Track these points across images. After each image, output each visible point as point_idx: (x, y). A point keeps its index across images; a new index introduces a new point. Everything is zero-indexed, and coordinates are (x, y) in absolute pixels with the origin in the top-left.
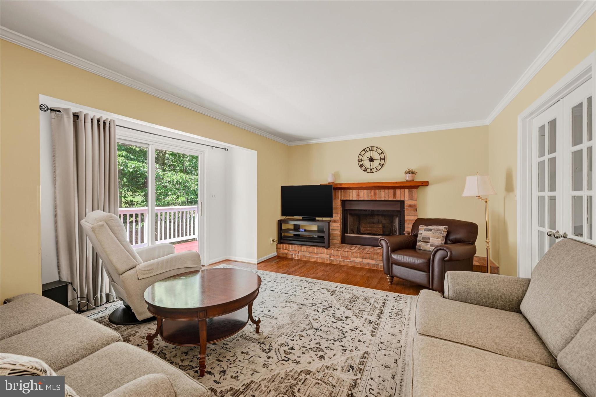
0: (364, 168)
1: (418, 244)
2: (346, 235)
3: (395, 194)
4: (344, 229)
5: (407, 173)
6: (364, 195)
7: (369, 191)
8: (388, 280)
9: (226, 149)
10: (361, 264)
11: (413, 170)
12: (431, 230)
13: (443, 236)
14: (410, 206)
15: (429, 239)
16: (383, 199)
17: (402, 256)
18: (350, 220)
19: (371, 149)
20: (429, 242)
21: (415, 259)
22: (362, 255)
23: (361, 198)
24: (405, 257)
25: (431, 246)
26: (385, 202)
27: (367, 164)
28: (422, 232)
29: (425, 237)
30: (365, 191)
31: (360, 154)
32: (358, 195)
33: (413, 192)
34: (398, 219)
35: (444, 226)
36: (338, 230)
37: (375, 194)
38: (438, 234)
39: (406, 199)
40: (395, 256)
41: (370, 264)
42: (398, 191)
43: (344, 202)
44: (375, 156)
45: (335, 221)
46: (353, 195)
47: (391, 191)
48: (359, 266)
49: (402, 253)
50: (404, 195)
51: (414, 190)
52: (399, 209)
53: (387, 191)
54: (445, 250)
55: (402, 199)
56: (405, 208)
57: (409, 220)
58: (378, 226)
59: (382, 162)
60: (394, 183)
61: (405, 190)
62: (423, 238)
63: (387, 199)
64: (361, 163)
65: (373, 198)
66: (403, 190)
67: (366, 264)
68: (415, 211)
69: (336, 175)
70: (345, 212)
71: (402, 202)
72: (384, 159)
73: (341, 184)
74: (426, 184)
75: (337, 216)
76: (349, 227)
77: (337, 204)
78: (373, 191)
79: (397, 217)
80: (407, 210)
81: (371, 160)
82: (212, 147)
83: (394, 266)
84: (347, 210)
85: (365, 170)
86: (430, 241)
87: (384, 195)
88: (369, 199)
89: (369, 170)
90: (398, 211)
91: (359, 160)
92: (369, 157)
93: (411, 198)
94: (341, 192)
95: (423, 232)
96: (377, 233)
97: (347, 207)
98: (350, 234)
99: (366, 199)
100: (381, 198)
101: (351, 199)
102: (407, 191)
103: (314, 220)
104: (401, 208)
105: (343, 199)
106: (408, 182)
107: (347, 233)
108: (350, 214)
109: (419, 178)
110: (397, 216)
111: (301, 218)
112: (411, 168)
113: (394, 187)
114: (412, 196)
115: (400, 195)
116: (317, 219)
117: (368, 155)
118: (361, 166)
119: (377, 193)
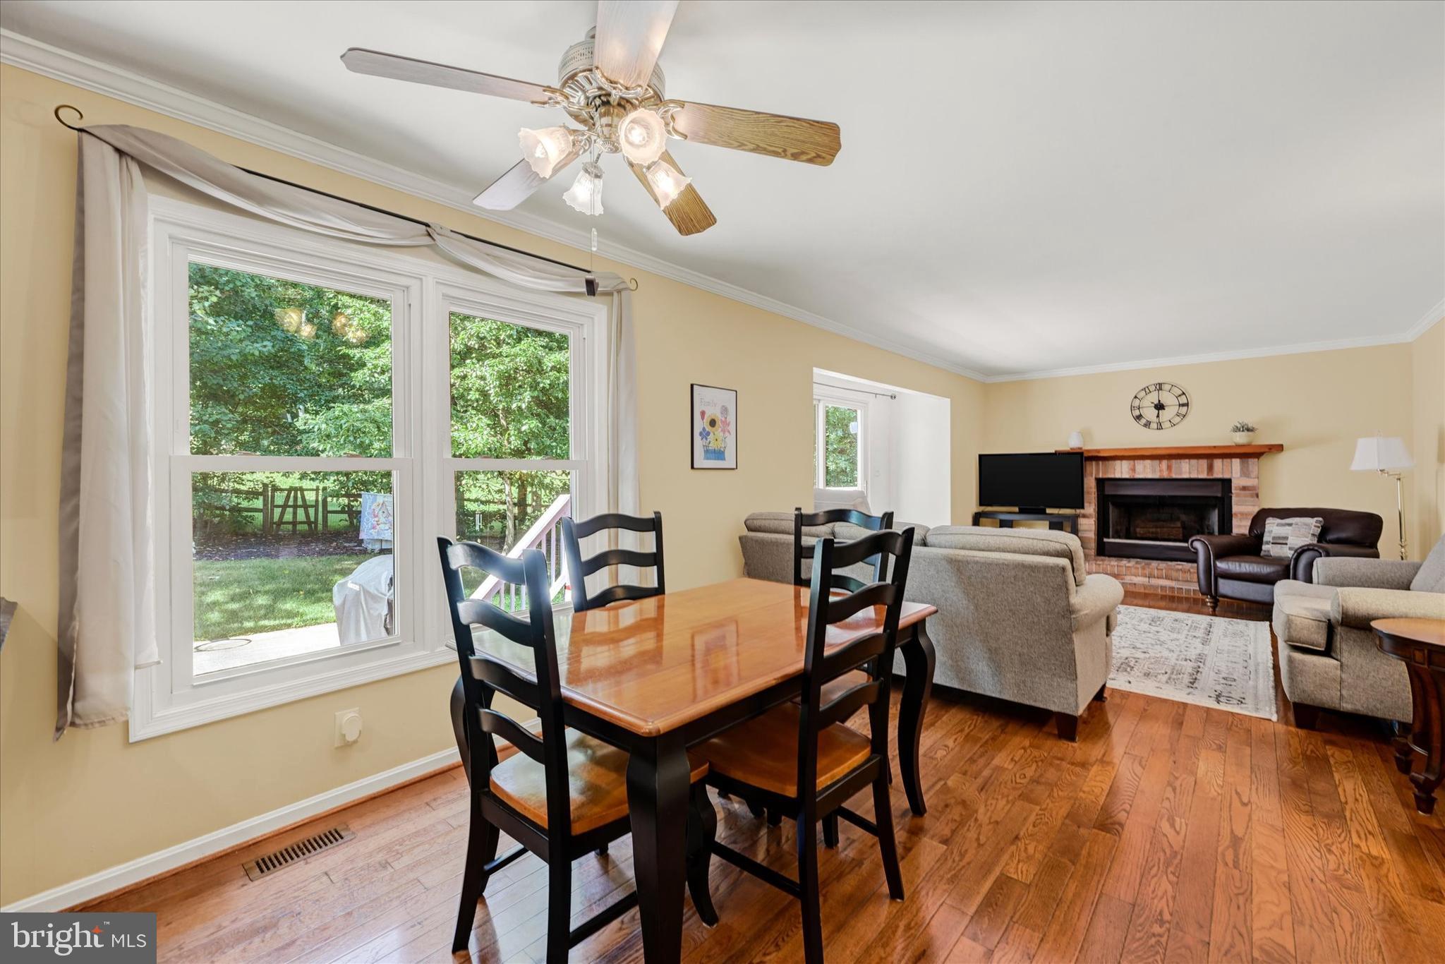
0: (1143, 421)
1: (1265, 547)
2: (1105, 540)
3: (1210, 468)
4: (1102, 530)
5: (1237, 429)
6: (1146, 470)
7: (1157, 462)
8: (1209, 604)
9: (893, 397)
10: (1145, 587)
11: (1250, 425)
12: (1290, 525)
13: (1313, 535)
14: (1244, 488)
15: (1286, 538)
16: (1186, 476)
17: (1237, 564)
18: (1113, 513)
19: (1160, 387)
20: (1286, 544)
21: (1261, 566)
22: (1147, 572)
23: (1139, 474)
24: (1243, 564)
25: (1290, 549)
26: (1188, 483)
27: (1150, 413)
28: (1271, 529)
29: (1278, 535)
30: (1148, 462)
31: (1136, 397)
32: (1134, 470)
33: (1250, 463)
34: (1217, 511)
35: (1316, 519)
36: (1091, 531)
37: (1169, 468)
38: (1303, 531)
39: (1234, 475)
40: (1222, 565)
41: (1163, 588)
42: (1218, 463)
43: (1101, 483)
44: (1167, 398)
45: (1084, 516)
46: (1121, 470)
47: (1204, 463)
48: (1142, 590)
49: (1237, 559)
50: (1232, 470)
51: (1252, 461)
52: (1219, 495)
53: (1194, 462)
54: (1317, 550)
55: (1227, 476)
56: (1233, 491)
57: (1242, 514)
58: (1172, 525)
59: (1184, 410)
60: (1209, 448)
61: (1233, 460)
62: (1274, 538)
63: (1194, 476)
64: (1137, 413)
65: (1165, 475)
66: (1229, 460)
67: (1156, 587)
68: (1256, 499)
69: (1085, 434)
70: (1104, 501)
71: (1226, 483)
72: (1187, 405)
73: (1098, 451)
74: (1280, 448)
75: (1091, 508)
76: (1113, 527)
77: (1090, 484)
78: (1165, 463)
79: (1214, 509)
80: (1238, 495)
81: (1159, 407)
82: (876, 394)
83: (1221, 581)
84: (1108, 496)
85: (1147, 425)
86: (1288, 542)
87: (1186, 470)
88: (1157, 476)
89: (1154, 426)
90: (1216, 498)
91: (1132, 408)
92: (1156, 402)
93: (1245, 473)
94: (1098, 465)
95: (1273, 527)
96: (1172, 537)
97: (1109, 491)
98: (1113, 537)
99: (1150, 476)
100: (1181, 474)
101: (1118, 476)
102: (1236, 462)
103: (1043, 512)
104: (1223, 491)
105: (1101, 476)
106: (1238, 446)
107: (1108, 537)
108: (1116, 505)
109: (1264, 439)
110: (1214, 507)
111: (1016, 509)
112: (1246, 422)
113: (1210, 455)
114: (1248, 470)
115: (1221, 469)
116: (1049, 511)
117: (1153, 398)
118: (1139, 417)
119: (1174, 466)
